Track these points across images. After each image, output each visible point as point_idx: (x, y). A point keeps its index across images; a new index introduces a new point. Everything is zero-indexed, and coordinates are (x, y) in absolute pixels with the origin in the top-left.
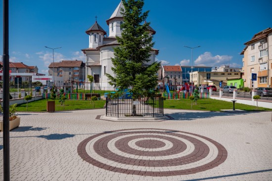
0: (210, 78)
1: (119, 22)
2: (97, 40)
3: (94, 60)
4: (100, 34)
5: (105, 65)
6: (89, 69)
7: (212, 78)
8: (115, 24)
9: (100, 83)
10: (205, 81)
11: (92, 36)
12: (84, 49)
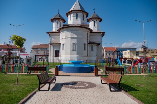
0: (138, 55)
1: (75, 14)
2: (58, 25)
3: (56, 40)
4: (61, 21)
5: (63, 43)
6: (52, 46)
7: (140, 55)
8: (72, 15)
9: (60, 57)
10: (135, 57)
11: (55, 23)
12: (49, 32)
